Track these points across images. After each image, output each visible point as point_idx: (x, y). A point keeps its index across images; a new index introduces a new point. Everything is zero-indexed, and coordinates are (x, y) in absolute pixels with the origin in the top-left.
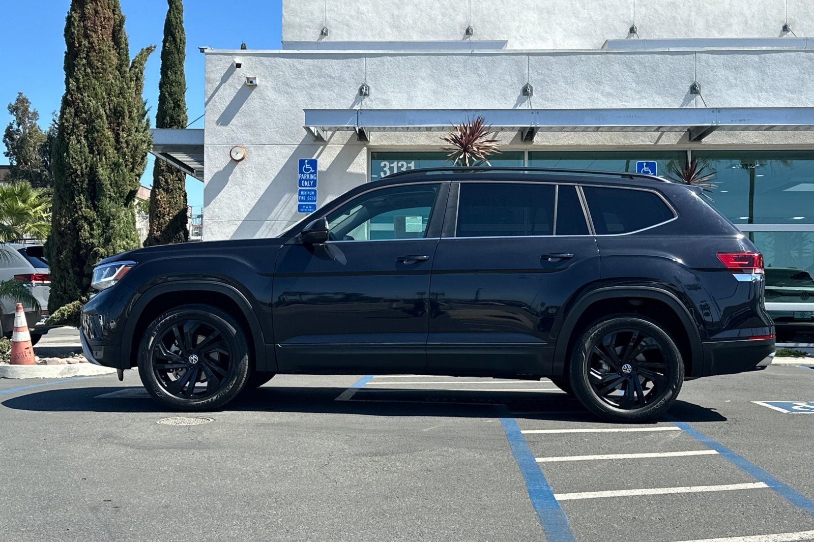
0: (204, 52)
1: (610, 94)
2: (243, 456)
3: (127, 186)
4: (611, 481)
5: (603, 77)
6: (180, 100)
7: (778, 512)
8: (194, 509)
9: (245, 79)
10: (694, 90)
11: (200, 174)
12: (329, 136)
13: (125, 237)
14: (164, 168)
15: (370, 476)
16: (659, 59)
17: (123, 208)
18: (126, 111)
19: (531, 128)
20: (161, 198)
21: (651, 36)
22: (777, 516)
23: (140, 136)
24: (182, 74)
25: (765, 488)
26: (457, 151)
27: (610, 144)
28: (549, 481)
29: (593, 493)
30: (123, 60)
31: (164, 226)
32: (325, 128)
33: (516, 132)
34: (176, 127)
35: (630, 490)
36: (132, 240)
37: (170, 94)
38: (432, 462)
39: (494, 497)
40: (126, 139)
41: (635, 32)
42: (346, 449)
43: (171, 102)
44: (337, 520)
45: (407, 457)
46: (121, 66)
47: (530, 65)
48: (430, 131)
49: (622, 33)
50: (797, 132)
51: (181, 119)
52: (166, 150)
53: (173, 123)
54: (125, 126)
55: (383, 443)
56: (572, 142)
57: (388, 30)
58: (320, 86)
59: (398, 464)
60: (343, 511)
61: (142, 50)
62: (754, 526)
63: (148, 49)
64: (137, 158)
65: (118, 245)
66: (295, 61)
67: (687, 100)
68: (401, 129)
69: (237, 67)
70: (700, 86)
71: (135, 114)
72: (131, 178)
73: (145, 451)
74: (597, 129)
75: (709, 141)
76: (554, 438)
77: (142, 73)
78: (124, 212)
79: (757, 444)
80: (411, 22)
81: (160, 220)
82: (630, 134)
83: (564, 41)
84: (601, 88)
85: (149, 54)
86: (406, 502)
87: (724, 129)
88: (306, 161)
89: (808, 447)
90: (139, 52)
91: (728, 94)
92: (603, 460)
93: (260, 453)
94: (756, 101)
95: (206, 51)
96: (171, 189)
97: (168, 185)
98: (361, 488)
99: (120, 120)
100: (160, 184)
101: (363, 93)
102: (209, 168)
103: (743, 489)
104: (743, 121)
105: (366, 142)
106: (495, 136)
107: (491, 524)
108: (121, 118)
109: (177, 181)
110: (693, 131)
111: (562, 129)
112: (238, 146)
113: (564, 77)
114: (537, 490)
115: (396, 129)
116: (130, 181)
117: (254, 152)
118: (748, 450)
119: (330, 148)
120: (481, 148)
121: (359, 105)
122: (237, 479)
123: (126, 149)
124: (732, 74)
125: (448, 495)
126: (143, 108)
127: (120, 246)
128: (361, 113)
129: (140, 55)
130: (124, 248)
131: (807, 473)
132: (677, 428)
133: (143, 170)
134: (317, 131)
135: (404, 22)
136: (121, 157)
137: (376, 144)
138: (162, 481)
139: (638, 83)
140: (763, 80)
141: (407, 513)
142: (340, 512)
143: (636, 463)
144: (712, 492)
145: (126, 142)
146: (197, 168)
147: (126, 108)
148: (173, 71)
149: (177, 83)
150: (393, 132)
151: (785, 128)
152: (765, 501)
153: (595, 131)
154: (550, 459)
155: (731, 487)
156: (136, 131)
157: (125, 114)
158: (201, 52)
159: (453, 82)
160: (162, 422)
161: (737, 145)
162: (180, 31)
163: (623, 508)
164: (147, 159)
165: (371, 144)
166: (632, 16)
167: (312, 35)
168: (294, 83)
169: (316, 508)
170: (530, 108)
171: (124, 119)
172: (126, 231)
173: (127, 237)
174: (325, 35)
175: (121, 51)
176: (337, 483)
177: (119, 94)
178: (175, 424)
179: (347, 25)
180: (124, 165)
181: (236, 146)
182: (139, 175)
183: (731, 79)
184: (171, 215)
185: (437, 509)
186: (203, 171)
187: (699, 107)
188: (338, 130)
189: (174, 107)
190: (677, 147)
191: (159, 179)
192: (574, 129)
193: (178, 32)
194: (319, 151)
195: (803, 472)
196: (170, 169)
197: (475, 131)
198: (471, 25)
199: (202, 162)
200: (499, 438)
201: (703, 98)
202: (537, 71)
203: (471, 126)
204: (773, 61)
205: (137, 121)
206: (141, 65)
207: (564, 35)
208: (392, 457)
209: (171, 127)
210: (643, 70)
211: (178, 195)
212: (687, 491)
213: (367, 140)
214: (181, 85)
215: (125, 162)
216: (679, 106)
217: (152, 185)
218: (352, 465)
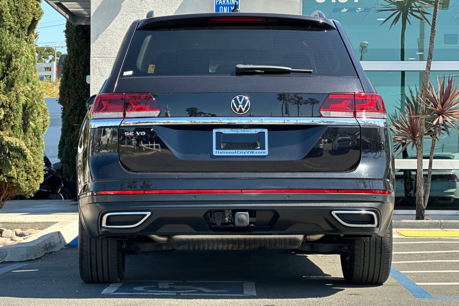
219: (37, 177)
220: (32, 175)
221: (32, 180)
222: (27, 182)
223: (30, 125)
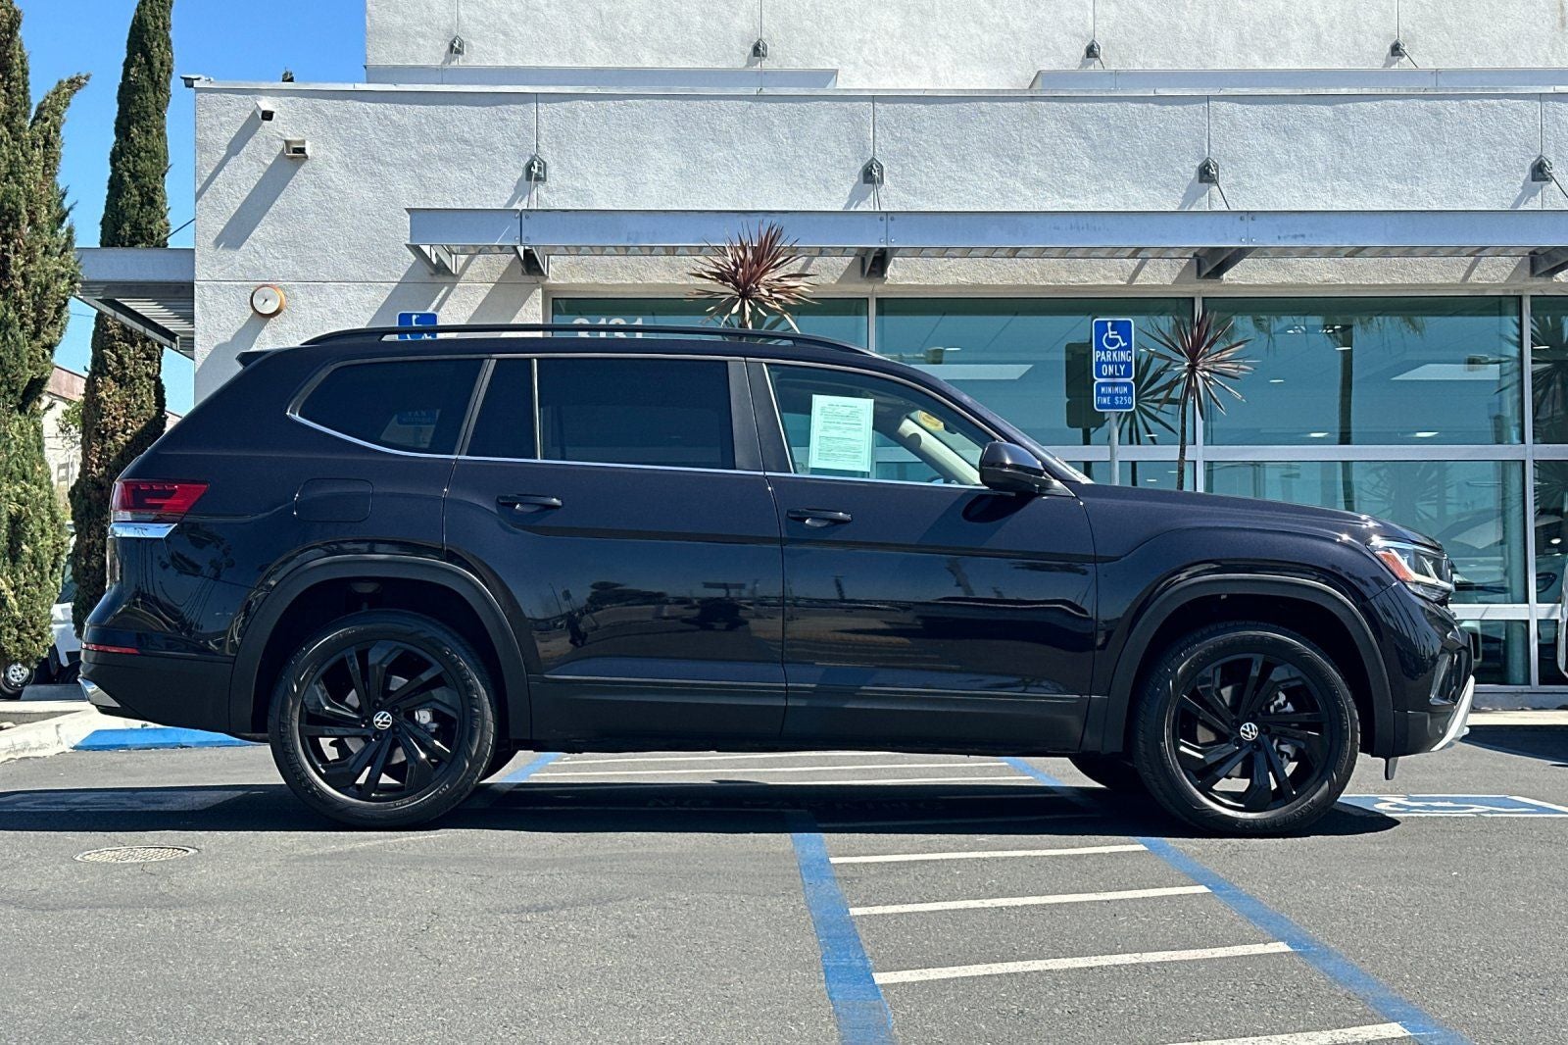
0: (192, 86)
1: (1039, 182)
2: (251, 919)
3: (23, 369)
4: (990, 946)
5: (1025, 147)
6: (155, 188)
7: (1299, 996)
8: (138, 1021)
9: (281, 145)
10: (1206, 174)
11: (187, 345)
12: (461, 263)
13: (20, 477)
14: (115, 331)
15: (510, 950)
16: (1137, 111)
17: (16, 415)
18: (23, 211)
19: (881, 249)
20: (108, 396)
21: (1130, 64)
22: (1297, 1003)
23: (53, 264)
24: (161, 135)
25: (1284, 953)
26: (727, 297)
27: (1041, 283)
28: (868, 950)
29: (951, 969)
30: (17, 104)
31: (114, 455)
32: (454, 249)
33: (852, 258)
34: (144, 245)
35: (1023, 962)
36: (35, 484)
37: (134, 176)
38: (642, 921)
39: (753, 982)
40: (23, 269)
41: (1096, 56)
42: (468, 901)
43: (135, 192)
44: (431, 1033)
45: (591, 912)
46: (12, 115)
47: (877, 120)
48: (674, 255)
49: (1070, 57)
50: (1409, 260)
51: (155, 228)
52: (111, 295)
53: (138, 238)
54: (21, 241)
55: (546, 889)
56: (964, 279)
57: (591, 44)
58: (441, 160)
59: (571, 926)
60: (446, 1016)
61: (59, 83)
62: (1248, 1021)
63: (72, 81)
64: (45, 311)
65: (4, 493)
66: (390, 109)
67: (1191, 196)
68: (613, 251)
69: (263, 118)
70: (1217, 166)
71: (43, 217)
72: (32, 353)
73: (46, 913)
74: (1014, 252)
75: (1239, 278)
76: (895, 870)
77: (57, 131)
78: (17, 423)
79: (1289, 874)
80: (639, 29)
81: (104, 443)
82: (1080, 262)
83: (953, 73)
84: (1021, 168)
85: (75, 91)
86: (577, 996)
87: (1266, 254)
88: (414, 317)
89: (1386, 877)
90: (52, 86)
91: (1272, 184)
92: (984, 908)
93: (288, 911)
94: (1328, 197)
95: (196, 84)
96: (131, 376)
97: (124, 368)
98: (489, 973)
99: (10, 230)
100: (106, 366)
101: (534, 174)
102: (206, 331)
103: (1243, 956)
104: (1302, 238)
105: (540, 278)
106: (807, 265)
107: (739, 1031)
108: (11, 224)
109: (144, 359)
110: (1205, 257)
111: (944, 252)
112: (267, 286)
113: (946, 146)
114: (842, 966)
115: (602, 251)
116: (31, 359)
117: (302, 298)
118: (1269, 885)
119: (463, 289)
120: (774, 290)
121: (525, 201)
122: (233, 962)
123: (22, 291)
124: (1281, 142)
125: (662, 980)
126: (60, 204)
127: (8, 496)
128: (527, 217)
129: (55, 93)
130: (17, 501)
131: (1373, 925)
132: (1141, 848)
133: (60, 336)
134: (437, 255)
135: (626, 28)
136: (11, 308)
137: (561, 282)
138: (77, 969)
139: (1094, 160)
140: (1342, 156)
141: (575, 1016)
142: (440, 1018)
143: (1047, 913)
144: (1181, 961)
145: (24, 276)
146: (181, 332)
147: (23, 203)
148: (142, 127)
149: (149, 152)
150: (597, 258)
151: (1385, 252)
152: (1279, 977)
153: (1009, 257)
154: (879, 910)
155: (1221, 952)
156: (44, 254)
157: (21, 217)
158: (187, 86)
159: (721, 154)
160: (87, 857)
161: (1292, 286)
162: (163, 45)
163: (1003, 995)
164: (67, 312)
165: (551, 281)
166: (1091, 23)
167: (431, 54)
168: (387, 153)
169: (391, 1012)
170: (877, 209)
171: (17, 227)
172: (23, 464)
173: (24, 477)
174: (458, 52)
175: (13, 84)
176: (440, 964)
177: (7, 175)
178: (114, 860)
179: (505, 34)
180: (19, 324)
181: (263, 286)
182: (51, 347)
183: (1279, 154)
184: (129, 431)
185: (637, 1006)
186: (193, 339)
187: (1216, 208)
188: (479, 253)
189: (142, 205)
190: (1173, 290)
191: (103, 356)
192: (967, 252)
193: (159, 46)
194: (440, 296)
195: (1364, 924)
196: (129, 336)
197: (764, 254)
198: (764, 36)
199: (190, 318)
200: (785, 873)
201: (1223, 190)
202: (892, 134)
203: (755, 245)
204: (1361, 117)
205: (49, 233)
206: (57, 113)
207: (954, 60)
208: (561, 913)
209: (133, 244)
210: (1105, 133)
211: (145, 390)
212: (1134, 961)
213: (541, 273)
214: (159, 159)
215: (21, 318)
216: (1177, 206)
217: (89, 368)
218: (476, 929)
219: (38, 635)
220: (28, 633)
221: (28, 641)
222: (17, 645)
223: (22, 550)
